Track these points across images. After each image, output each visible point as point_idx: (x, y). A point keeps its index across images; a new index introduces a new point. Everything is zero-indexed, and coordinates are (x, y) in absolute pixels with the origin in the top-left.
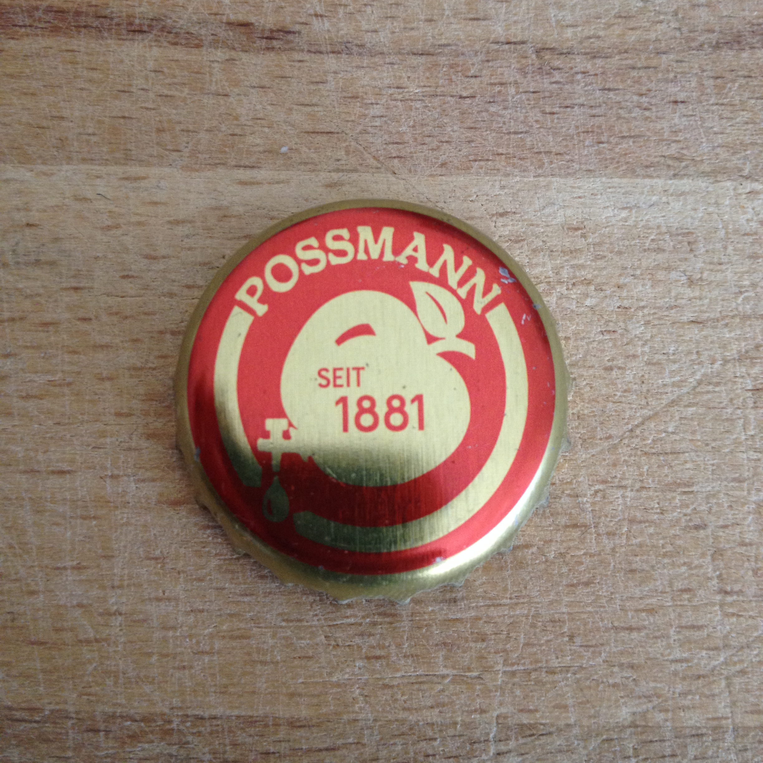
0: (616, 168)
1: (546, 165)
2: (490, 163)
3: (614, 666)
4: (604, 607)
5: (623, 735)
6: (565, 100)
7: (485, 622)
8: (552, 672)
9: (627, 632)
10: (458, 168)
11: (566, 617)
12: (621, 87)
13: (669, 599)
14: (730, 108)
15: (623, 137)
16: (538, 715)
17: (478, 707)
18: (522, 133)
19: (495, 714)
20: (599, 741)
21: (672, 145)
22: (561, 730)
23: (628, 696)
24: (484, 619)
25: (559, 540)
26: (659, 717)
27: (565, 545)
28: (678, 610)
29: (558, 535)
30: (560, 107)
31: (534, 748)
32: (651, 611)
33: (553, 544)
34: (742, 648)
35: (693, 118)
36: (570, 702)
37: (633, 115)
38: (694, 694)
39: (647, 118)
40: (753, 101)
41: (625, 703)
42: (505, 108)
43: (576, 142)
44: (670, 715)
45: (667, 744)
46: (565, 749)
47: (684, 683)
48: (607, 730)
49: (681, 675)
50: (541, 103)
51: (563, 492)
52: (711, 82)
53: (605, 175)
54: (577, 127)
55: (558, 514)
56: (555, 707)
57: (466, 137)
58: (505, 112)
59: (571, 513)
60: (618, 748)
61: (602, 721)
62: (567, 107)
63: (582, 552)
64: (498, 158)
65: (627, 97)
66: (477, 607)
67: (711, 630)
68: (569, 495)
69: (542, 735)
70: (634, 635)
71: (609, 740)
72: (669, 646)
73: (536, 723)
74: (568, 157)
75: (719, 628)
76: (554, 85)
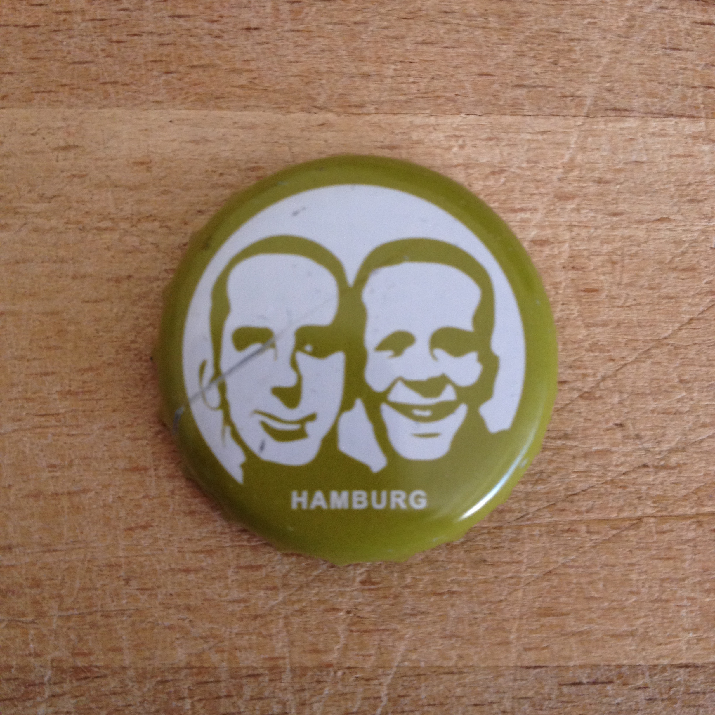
0: (185, 99)
1: (112, 95)
2: (52, 94)
3: (170, 608)
4: (161, 550)
5: (177, 676)
6: (134, 26)
7: (41, 568)
8: (106, 616)
9: (185, 574)
10: (19, 99)
11: (123, 560)
12: (191, 13)
13: (228, 540)
14: (306, 35)
15: (193, 67)
16: (92, 658)
17: (32, 651)
18: (87, 62)
19: (49, 657)
20: (154, 683)
21: (245, 74)
22: (116, 673)
23: (183, 637)
24: (39, 564)
25: (117, 483)
26: (215, 658)
27: (123, 488)
28: (237, 551)
29: (117, 479)
30: (128, 35)
31: (88, 690)
32: (209, 552)
33: (111, 488)
34: (301, 587)
35: (266, 46)
36: (125, 644)
37: (204, 43)
38: (251, 634)
39: (218, 46)
40: (330, 27)
41: (180, 645)
42: (71, 37)
43: (143, 72)
44: (226, 655)
45: (223, 684)
46: (120, 690)
47: (242, 623)
48: (163, 672)
49: (238, 616)
50: (108, 31)
51: (123, 435)
52: (287, 7)
53: (174, 106)
54: (145, 55)
55: (118, 458)
56: (109, 650)
57: (29, 68)
58: (71, 41)
59: (130, 457)
60: (172, 689)
61: (157, 663)
62: (135, 35)
63: (142, 495)
64: (61, 89)
65: (197, 24)
66: (32, 553)
67: (269, 569)
68: (129, 438)
69: (97, 677)
70: (192, 576)
71: (163, 682)
72: (226, 587)
73: (91, 666)
74: (134, 87)
75: (278, 567)
76: (121, 12)
